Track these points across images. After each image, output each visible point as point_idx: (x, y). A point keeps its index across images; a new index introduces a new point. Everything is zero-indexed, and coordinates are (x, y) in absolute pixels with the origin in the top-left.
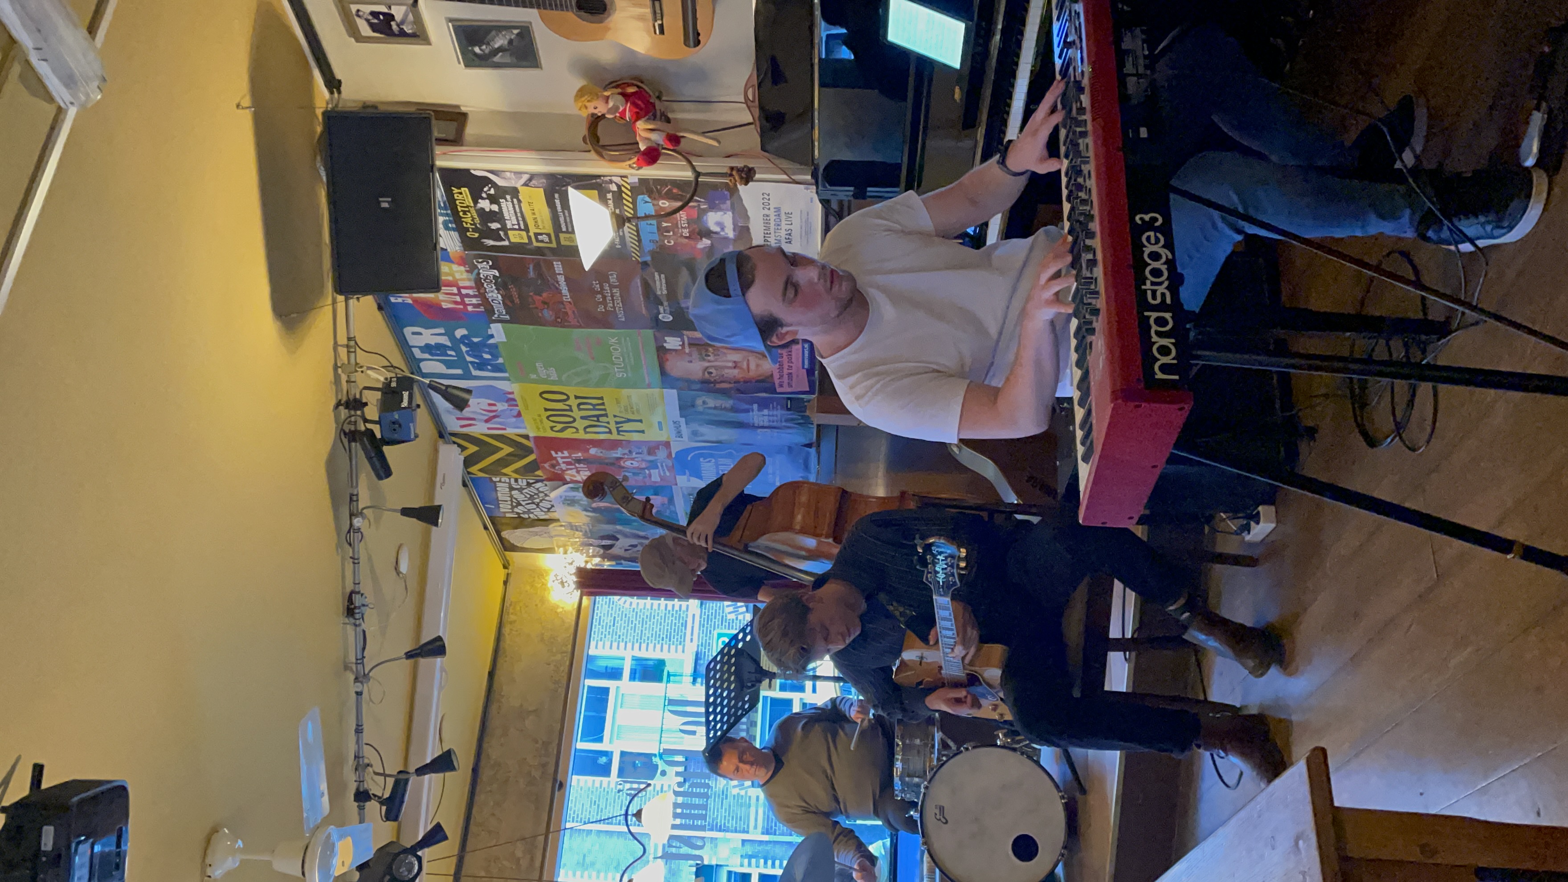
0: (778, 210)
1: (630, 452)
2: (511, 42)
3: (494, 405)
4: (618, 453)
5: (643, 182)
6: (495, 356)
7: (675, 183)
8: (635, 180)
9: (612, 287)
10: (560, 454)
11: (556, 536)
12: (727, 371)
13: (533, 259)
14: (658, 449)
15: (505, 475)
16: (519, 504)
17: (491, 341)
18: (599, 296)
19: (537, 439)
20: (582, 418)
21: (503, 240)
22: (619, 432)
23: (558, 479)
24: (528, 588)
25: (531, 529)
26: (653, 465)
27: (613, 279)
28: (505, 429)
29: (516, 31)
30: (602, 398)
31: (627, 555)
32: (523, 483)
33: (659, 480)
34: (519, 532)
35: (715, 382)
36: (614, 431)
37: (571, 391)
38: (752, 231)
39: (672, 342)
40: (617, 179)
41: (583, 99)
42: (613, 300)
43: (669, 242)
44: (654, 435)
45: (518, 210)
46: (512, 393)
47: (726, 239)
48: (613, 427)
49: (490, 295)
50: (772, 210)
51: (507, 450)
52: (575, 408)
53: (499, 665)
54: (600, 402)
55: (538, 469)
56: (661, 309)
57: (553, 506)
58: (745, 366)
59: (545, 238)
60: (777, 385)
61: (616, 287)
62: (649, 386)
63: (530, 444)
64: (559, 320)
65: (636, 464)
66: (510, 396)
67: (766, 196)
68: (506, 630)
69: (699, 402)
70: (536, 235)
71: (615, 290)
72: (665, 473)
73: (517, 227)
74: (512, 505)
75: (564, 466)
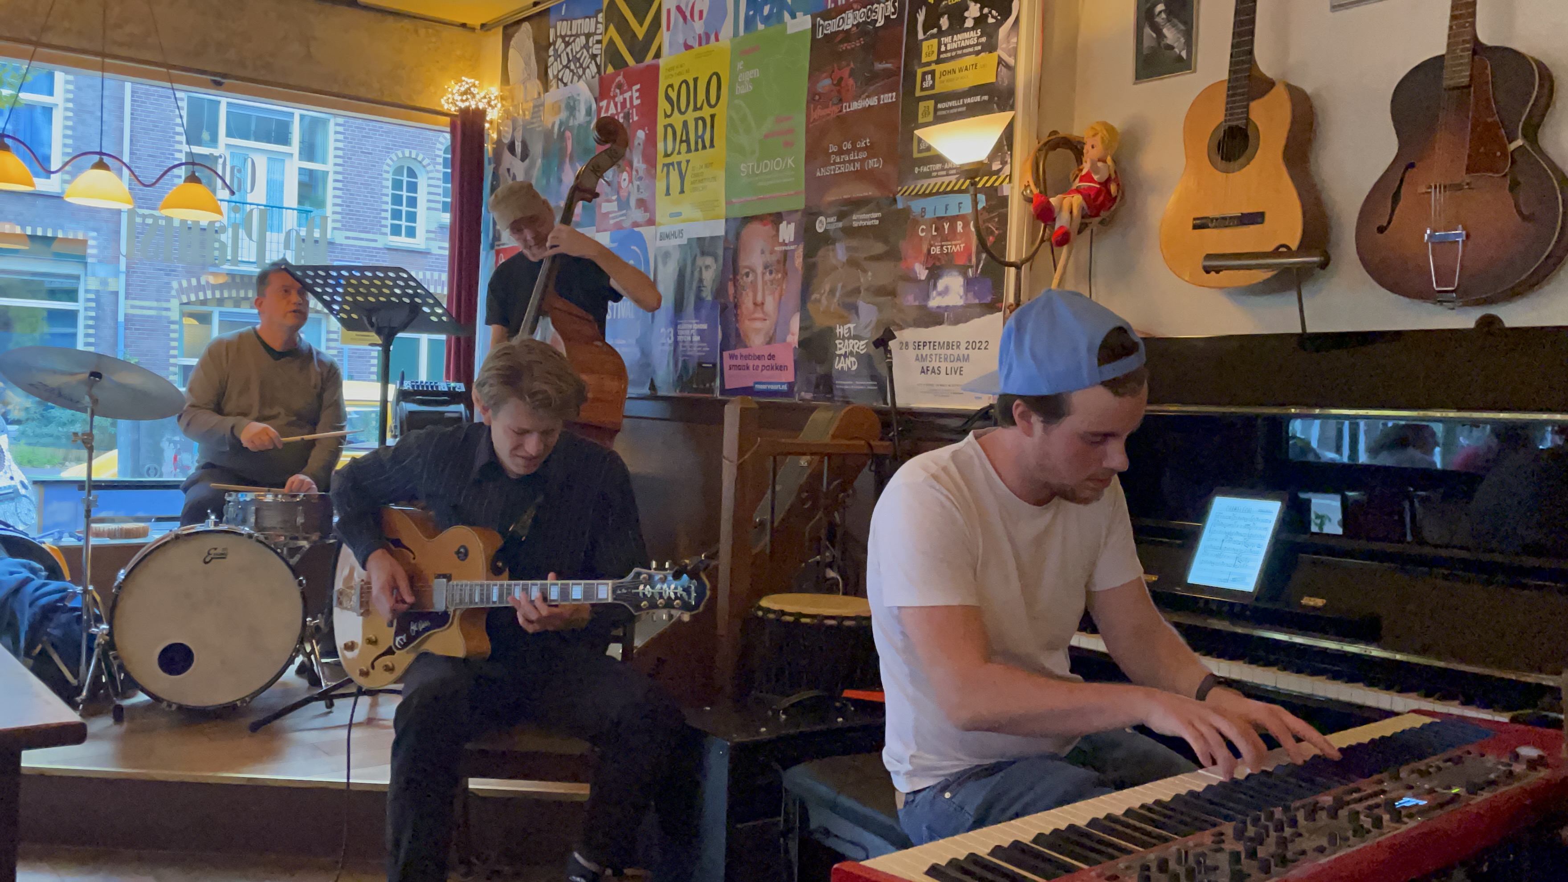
0: (966, 359)
1: (640, 179)
2: (1171, 48)
3: (701, 18)
4: (638, 163)
5: (1004, 202)
6: (766, 20)
7: (1002, 238)
8: (1006, 190)
9: (862, 161)
10: (636, 95)
11: (526, 88)
12: (751, 294)
13: (899, 68)
14: (646, 211)
15: (606, 29)
16: (567, 44)
17: (787, 15)
18: (849, 146)
19: (655, 69)
20: (685, 123)
21: (925, 33)
22: (667, 165)
23: (603, 91)
24: (458, 53)
25: (533, 58)
26: (623, 204)
27: (873, 163)
28: (668, 29)
29: (1184, 54)
30: (712, 145)
31: (502, 170)
32: (596, 49)
33: (604, 210)
34: (530, 45)
35: (735, 281)
36: (668, 160)
37: (721, 111)
38: (938, 328)
39: (787, 231)
40: (1007, 170)
41: (1105, 132)
42: (844, 162)
43: (923, 229)
44: (663, 207)
45: (965, 51)
46: (717, 39)
47: (927, 297)
48: (675, 158)
49: (850, 15)
50: (966, 352)
51: (640, 32)
52: (698, 114)
53: (364, 13)
54: (708, 144)
55: (614, 68)
56: (833, 219)
57: (565, 85)
58: (757, 315)
59: (928, 82)
60: (731, 352)
61: (862, 166)
62: (728, 203)
63: (649, 59)
64: (817, 97)
65: (624, 184)
66: (713, 37)
67: (984, 345)
68: (406, 23)
69: (709, 261)
70: (933, 73)
71: (858, 165)
72: (613, 218)
73: (943, 49)
74: (566, 36)
75: (619, 99)
